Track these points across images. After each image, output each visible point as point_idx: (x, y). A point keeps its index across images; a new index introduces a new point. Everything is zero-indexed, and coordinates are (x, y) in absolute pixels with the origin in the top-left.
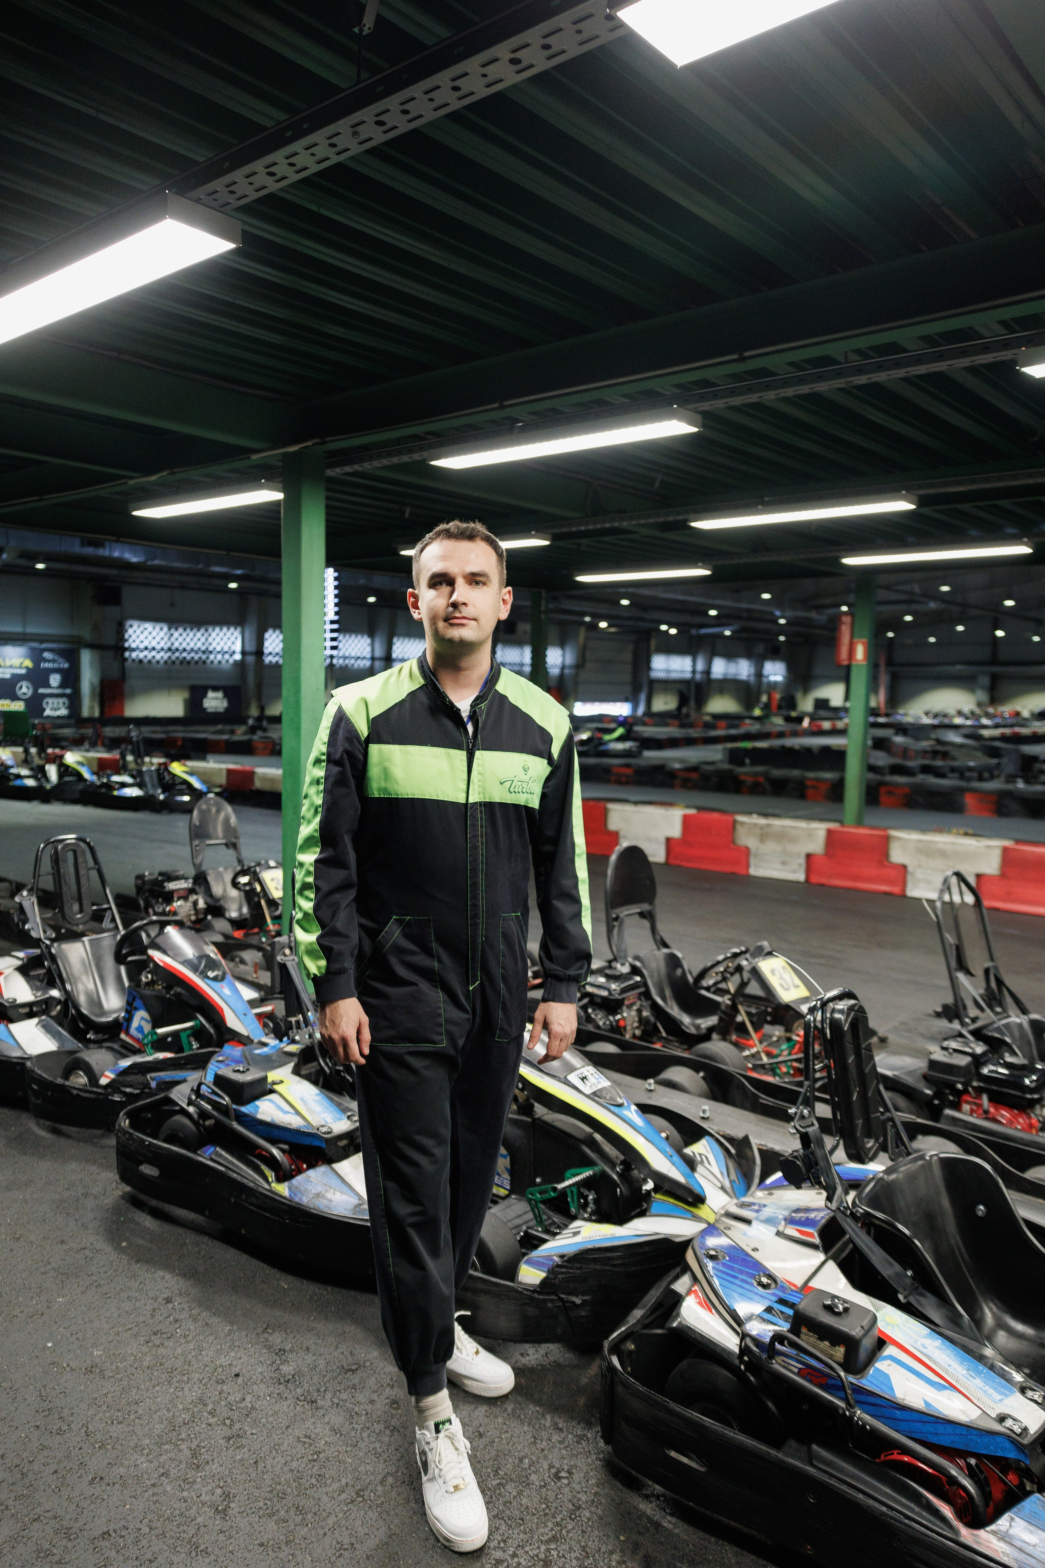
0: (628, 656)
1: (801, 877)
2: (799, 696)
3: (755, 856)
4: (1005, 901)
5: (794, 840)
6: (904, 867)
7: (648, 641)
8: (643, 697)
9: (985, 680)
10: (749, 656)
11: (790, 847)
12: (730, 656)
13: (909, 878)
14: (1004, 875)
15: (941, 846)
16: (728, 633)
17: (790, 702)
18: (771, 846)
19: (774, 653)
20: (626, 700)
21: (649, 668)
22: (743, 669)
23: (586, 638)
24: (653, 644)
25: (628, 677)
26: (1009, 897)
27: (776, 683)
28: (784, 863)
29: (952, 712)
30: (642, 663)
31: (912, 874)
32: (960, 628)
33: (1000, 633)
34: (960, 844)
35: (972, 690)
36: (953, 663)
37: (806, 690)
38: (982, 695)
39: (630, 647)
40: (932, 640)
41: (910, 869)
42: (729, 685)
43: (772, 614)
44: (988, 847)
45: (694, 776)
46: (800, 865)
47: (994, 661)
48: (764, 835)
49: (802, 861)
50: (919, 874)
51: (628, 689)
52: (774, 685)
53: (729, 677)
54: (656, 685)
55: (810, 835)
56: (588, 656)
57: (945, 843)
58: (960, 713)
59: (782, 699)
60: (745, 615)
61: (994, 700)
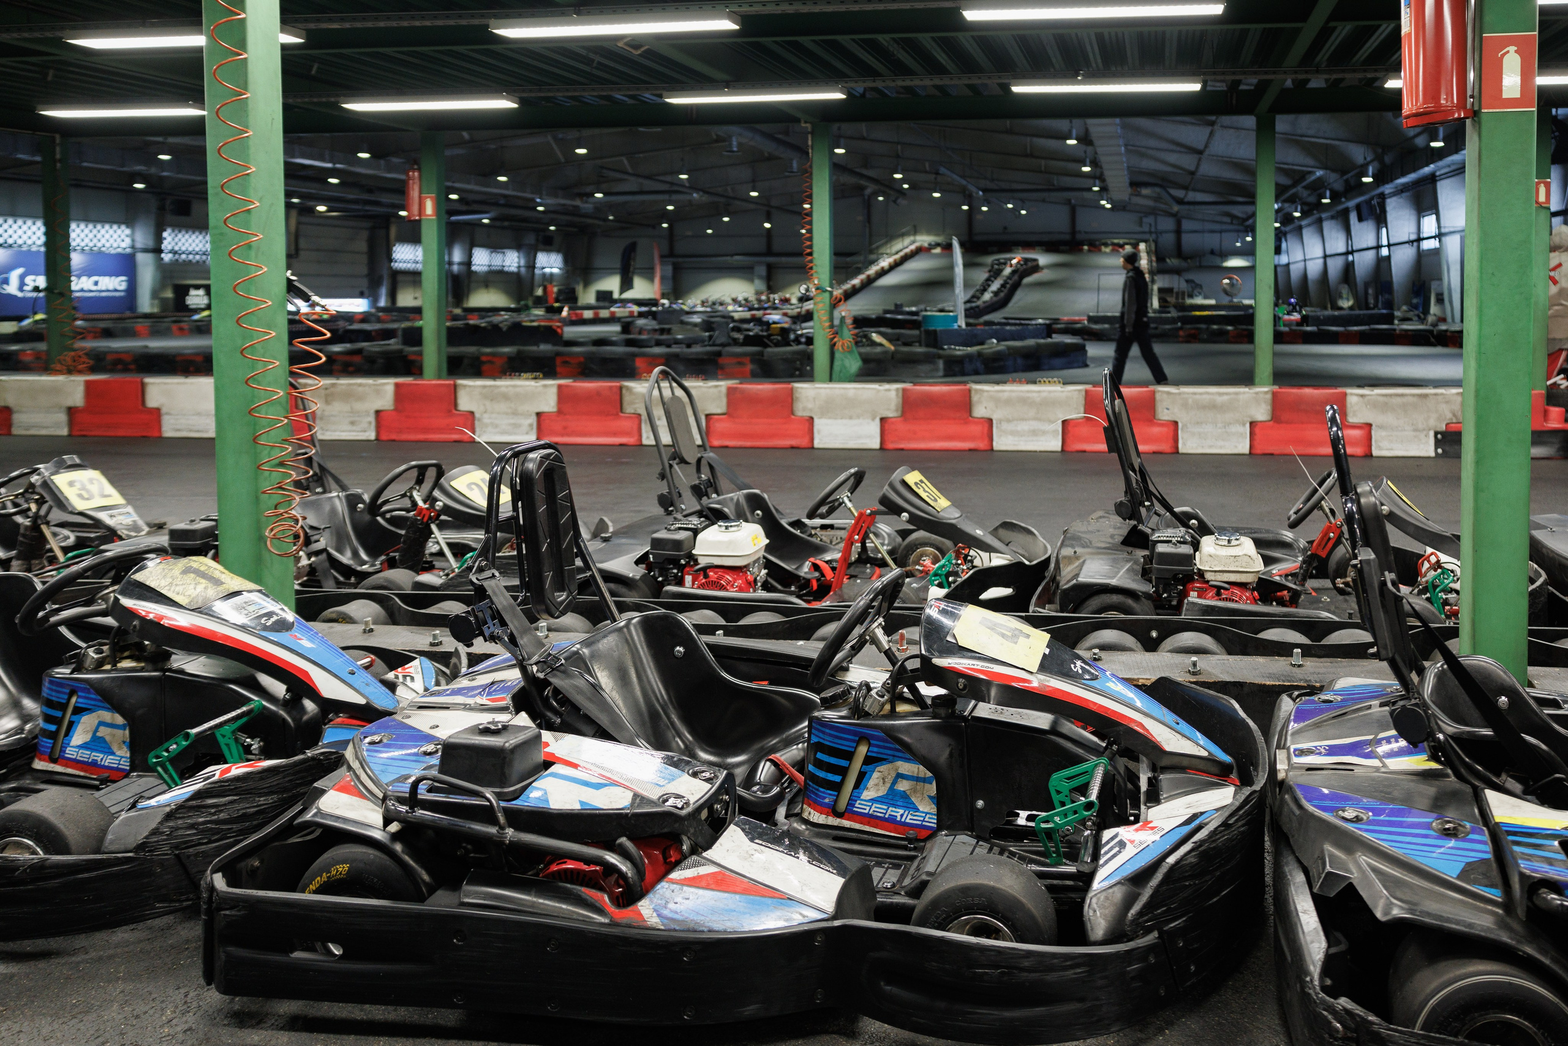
0: (362, 245)
1: (371, 435)
2: (579, 289)
3: (321, 419)
4: (562, 435)
5: (361, 398)
6: (472, 413)
7: (387, 228)
8: (383, 291)
9: (762, 270)
10: (518, 247)
11: (359, 406)
12: (495, 246)
13: (477, 423)
14: (560, 412)
15: (503, 389)
16: (486, 221)
17: (569, 296)
18: (337, 407)
19: (548, 244)
20: (361, 295)
21: (390, 260)
22: (512, 260)
23: (299, 223)
24: (393, 231)
25: (364, 270)
26: (565, 432)
27: (552, 275)
28: (352, 423)
29: (729, 300)
30: (379, 253)
31: (479, 420)
32: (726, 219)
33: (767, 225)
34: (521, 386)
35: (751, 280)
36: (732, 255)
37: (587, 284)
38: (760, 285)
39: (365, 234)
40: (709, 231)
41: (477, 415)
42: (496, 278)
43: (533, 200)
44: (545, 386)
45: (357, 359)
46: (370, 423)
47: (769, 252)
48: (329, 397)
49: (372, 418)
50: (486, 419)
51: (364, 283)
52: (548, 279)
53: (493, 268)
54: (400, 278)
55: (378, 392)
56: (303, 243)
57: (507, 387)
58: (735, 300)
59: (560, 291)
60: (502, 202)
61: (771, 289)
